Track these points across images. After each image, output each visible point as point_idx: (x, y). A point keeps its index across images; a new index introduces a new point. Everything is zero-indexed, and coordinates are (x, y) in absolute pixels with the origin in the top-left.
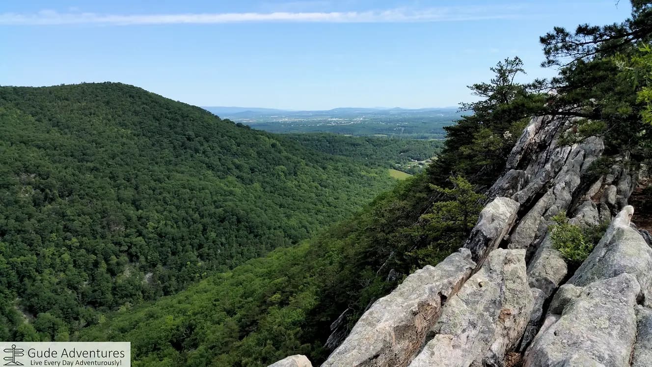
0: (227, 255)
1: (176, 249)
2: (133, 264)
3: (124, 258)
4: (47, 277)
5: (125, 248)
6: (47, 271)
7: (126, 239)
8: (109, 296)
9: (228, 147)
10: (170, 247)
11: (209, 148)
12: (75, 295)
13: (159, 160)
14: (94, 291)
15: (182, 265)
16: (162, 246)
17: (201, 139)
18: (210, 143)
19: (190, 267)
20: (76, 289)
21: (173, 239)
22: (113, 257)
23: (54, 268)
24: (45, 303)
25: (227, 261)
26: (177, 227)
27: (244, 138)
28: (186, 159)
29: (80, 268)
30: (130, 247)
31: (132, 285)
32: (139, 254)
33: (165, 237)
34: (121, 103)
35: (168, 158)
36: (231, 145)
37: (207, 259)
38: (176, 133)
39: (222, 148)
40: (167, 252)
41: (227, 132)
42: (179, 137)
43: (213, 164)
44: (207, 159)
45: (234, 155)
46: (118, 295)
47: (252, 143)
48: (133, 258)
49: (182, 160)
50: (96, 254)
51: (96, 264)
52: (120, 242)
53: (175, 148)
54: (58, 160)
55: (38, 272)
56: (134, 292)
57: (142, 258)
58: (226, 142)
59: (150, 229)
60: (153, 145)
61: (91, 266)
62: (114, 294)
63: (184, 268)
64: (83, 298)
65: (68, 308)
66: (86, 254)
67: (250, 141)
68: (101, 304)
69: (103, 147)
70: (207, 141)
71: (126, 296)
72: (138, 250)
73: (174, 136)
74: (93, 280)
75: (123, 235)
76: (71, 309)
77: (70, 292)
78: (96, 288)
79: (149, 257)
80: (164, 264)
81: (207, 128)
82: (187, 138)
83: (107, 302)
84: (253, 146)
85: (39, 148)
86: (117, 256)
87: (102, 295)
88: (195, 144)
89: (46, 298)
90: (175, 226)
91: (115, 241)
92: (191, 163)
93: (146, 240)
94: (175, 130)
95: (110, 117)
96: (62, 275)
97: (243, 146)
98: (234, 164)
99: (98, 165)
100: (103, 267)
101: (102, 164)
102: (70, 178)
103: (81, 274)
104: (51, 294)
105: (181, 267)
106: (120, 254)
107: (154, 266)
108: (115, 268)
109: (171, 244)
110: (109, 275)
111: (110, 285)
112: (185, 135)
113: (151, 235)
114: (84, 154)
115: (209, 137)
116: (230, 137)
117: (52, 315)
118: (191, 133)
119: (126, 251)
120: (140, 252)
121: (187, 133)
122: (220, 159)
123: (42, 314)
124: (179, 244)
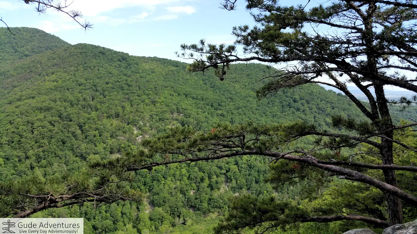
0: (296, 192)
1: (259, 179)
2: (228, 184)
3: (222, 178)
4: (169, 183)
5: (224, 171)
6: (169, 179)
7: (227, 166)
8: (205, 205)
9: (324, 109)
10: (255, 177)
11: (308, 109)
12: (183, 199)
13: (268, 113)
14: (196, 199)
15: (260, 193)
16: (249, 175)
17: (304, 101)
18: (310, 105)
19: (266, 195)
20: (185, 195)
21: (258, 171)
22: (215, 177)
23: (174, 177)
24: (162, 201)
25: (296, 197)
26: (264, 162)
27: (339, 103)
28: (288, 114)
29: (192, 180)
30: (227, 171)
31: (222, 200)
32: (232, 178)
33: (253, 168)
34: (256, 76)
35: (276, 113)
36: (327, 108)
37: (281, 192)
38: (286, 96)
39: (319, 109)
40: (252, 180)
41: (326, 98)
42: (287, 99)
43: (308, 120)
44: (304, 116)
45: (328, 115)
46: (211, 205)
47: (345, 108)
48: (228, 180)
49: (285, 115)
50: (204, 172)
51: (202, 180)
52: (221, 167)
53: (283, 106)
54: (200, 107)
55: (164, 178)
56: (222, 205)
57: (234, 181)
58: (322, 105)
59: (243, 161)
60: (268, 103)
61: (199, 180)
62: (209, 204)
63: (261, 195)
64: (188, 202)
65: (175, 208)
66: (198, 171)
67: (343, 106)
68: (199, 209)
69: (234, 102)
70: (308, 103)
71: (217, 207)
72: (232, 175)
73: (284, 98)
74: (198, 190)
75: (226, 162)
76: (177, 208)
77: (181, 196)
78: (198, 197)
79: (238, 182)
80: (248, 189)
81: (310, 94)
82: (293, 100)
83: (202, 209)
84: (345, 110)
85: (193, 98)
86: (217, 176)
87: (201, 202)
88: (298, 105)
89: (162, 198)
90: (263, 161)
91: (219, 166)
92: (291, 118)
93: (240, 168)
94: (287, 94)
95: (247, 84)
96: (178, 183)
97: (336, 109)
98: (325, 122)
99: (225, 113)
100: (207, 182)
101: (228, 112)
102: (203, 119)
103: (192, 184)
104: (166, 195)
105: (259, 194)
106: (220, 175)
107: (241, 188)
108: (214, 185)
109: (256, 174)
110: (209, 189)
111: (208, 196)
112: (292, 98)
113: (243, 166)
114: (219, 105)
115: (310, 101)
116: (328, 102)
117: (163, 210)
118: (297, 97)
119: (224, 174)
120: (234, 176)
121: (294, 97)
122: (315, 117)
123: (157, 208)
124: (261, 176)
